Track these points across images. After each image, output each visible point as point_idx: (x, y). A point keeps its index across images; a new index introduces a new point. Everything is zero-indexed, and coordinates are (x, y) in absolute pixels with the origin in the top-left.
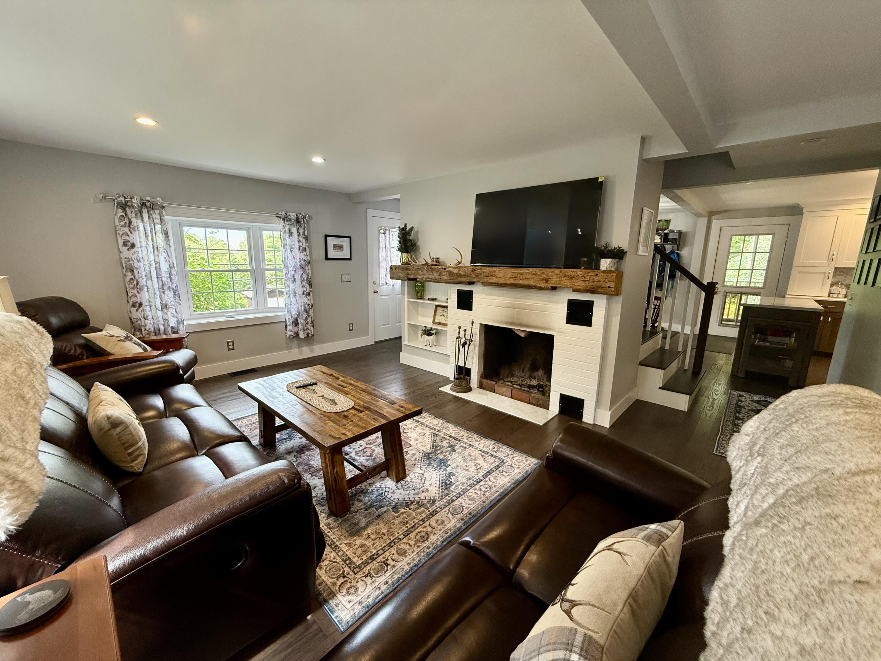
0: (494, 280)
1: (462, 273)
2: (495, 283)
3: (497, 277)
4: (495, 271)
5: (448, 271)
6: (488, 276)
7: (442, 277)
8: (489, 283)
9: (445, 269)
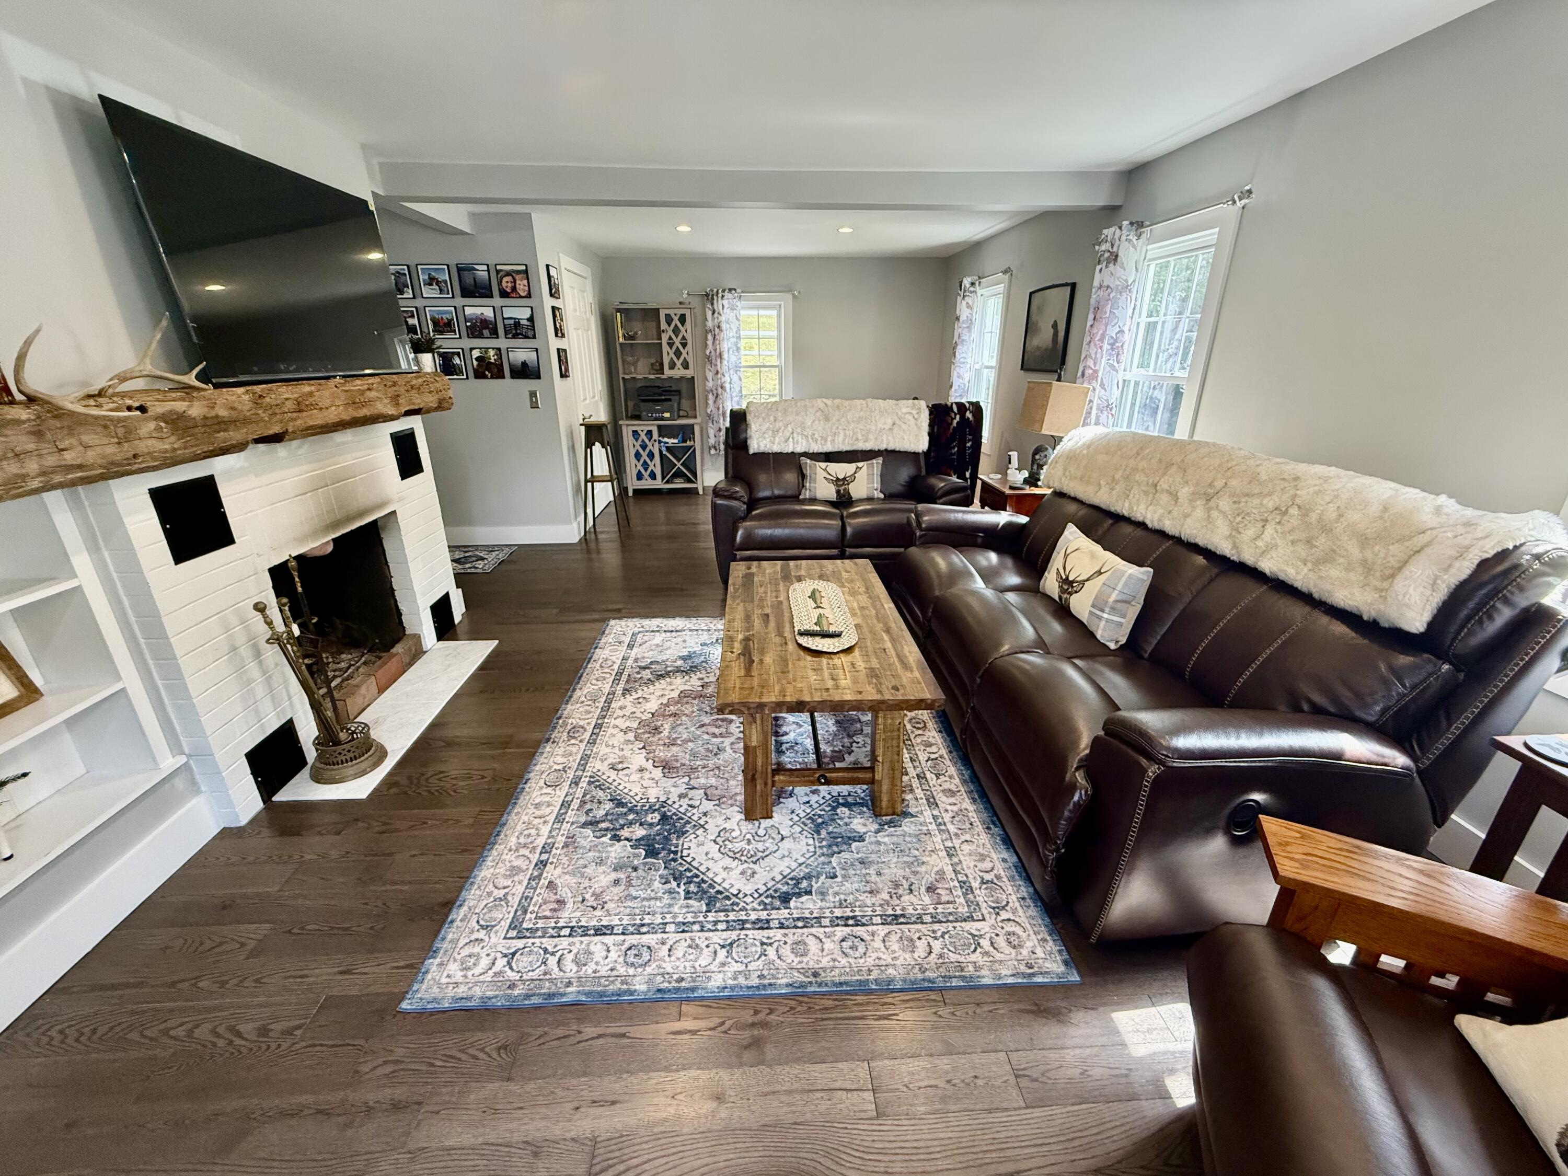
0: (317, 418)
1: (223, 413)
2: (322, 427)
3: (321, 409)
4: (311, 394)
5: (162, 417)
6: (300, 411)
7: (142, 446)
8: (308, 428)
9: (142, 409)
